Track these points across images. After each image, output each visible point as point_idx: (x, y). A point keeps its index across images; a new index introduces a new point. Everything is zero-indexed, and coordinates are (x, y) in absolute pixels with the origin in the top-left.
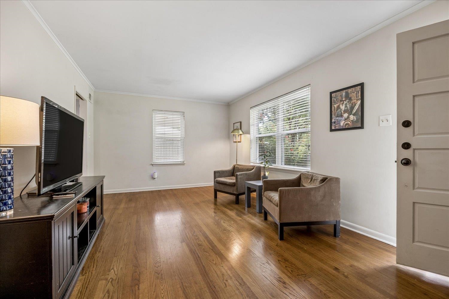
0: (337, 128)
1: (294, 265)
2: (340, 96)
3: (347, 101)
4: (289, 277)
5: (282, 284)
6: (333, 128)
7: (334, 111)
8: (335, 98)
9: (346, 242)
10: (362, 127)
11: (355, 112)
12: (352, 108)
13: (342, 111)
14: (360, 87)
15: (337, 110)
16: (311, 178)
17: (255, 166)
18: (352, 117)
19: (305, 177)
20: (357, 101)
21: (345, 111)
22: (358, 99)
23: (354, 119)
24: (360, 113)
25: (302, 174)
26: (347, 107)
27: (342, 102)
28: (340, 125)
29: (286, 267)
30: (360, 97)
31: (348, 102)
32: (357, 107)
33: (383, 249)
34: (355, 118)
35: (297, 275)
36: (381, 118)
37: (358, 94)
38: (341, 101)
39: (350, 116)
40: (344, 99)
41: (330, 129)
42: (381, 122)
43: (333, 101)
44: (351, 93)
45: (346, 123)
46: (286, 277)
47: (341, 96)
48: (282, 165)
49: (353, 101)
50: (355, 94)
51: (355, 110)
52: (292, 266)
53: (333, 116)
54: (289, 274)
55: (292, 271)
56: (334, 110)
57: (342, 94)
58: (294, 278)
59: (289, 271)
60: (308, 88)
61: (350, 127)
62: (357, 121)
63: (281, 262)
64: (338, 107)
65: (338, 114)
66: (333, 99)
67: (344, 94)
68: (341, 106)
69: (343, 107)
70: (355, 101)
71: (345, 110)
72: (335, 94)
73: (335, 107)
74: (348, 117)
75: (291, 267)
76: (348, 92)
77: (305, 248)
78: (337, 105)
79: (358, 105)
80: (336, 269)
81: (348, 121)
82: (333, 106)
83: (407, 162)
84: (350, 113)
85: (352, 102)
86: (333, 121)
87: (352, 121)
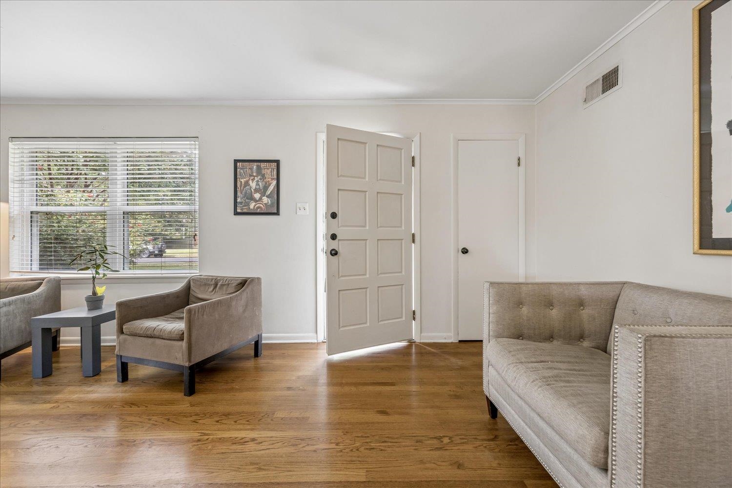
0: (245, 211)
1: (243, 412)
2: (249, 169)
3: (259, 177)
4: (252, 430)
5: (253, 442)
6: (239, 210)
7: (241, 188)
8: (241, 169)
9: (273, 358)
10: (277, 213)
11: (269, 193)
12: (266, 188)
13: (252, 190)
14: (276, 164)
15: (245, 187)
16: (216, 284)
17: (43, 279)
18: (265, 199)
19: (200, 285)
20: (272, 180)
21: (256, 191)
22: (274, 179)
23: (268, 202)
24: (276, 196)
25: (193, 279)
26: (259, 185)
27: (252, 178)
28: (249, 208)
29: (236, 422)
30: (275, 177)
31: (260, 179)
32: (271, 188)
33: (308, 349)
34: (270, 202)
35: (259, 421)
36: (299, 205)
37: (274, 172)
38: (251, 176)
39: (263, 198)
40: (255, 174)
41: (234, 213)
42: (298, 209)
43: (238, 173)
44: (265, 169)
45: (257, 205)
46: (248, 432)
47: (251, 169)
48: (124, 269)
49: (267, 180)
50: (269, 172)
51: (270, 192)
52: (241, 416)
53: (239, 194)
54: (249, 427)
55: (248, 421)
56: (241, 186)
57: (253, 167)
58: (258, 427)
59: (244, 424)
60: (193, 143)
61: (263, 212)
62: (272, 205)
63: (223, 421)
64: (247, 183)
65: (246, 193)
66: (238, 170)
67: (255, 167)
68: (250, 182)
69: (253, 185)
70: (270, 179)
71: (256, 188)
72: (242, 165)
73: (241, 182)
74: (260, 199)
75: (241, 418)
76: (260, 166)
77: (237, 387)
78: (245, 179)
79: (273, 186)
80: (289, 389)
81: (260, 204)
82: (238, 179)
83: (334, 253)
84: (263, 194)
85: (265, 180)
86: (239, 200)
87: (265, 204)
